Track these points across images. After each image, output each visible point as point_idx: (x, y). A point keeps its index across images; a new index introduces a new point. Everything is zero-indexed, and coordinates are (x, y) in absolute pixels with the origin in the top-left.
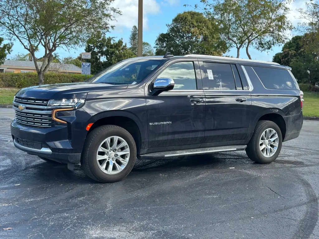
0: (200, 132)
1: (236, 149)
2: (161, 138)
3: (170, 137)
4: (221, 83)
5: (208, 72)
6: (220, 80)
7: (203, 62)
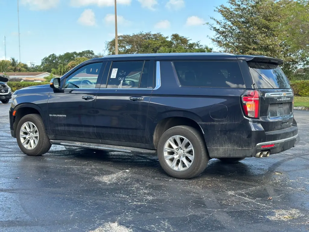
4: (122, 81)
5: (113, 71)
6: (122, 79)
7: (113, 61)
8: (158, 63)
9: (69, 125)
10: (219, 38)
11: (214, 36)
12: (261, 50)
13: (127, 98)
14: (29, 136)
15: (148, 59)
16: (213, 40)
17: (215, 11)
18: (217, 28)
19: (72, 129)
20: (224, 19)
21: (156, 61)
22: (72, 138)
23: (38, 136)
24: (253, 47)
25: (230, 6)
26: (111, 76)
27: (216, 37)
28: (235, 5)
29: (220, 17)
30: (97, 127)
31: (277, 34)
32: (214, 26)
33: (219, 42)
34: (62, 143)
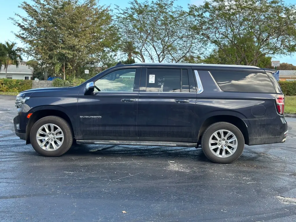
0: (132, 127)
1: (176, 145)
2: (92, 129)
3: (101, 128)
4: (163, 86)
5: (150, 77)
6: (162, 84)
7: (148, 68)
8: (196, 72)
9: (104, 125)
10: (23, 35)
11: (18, 32)
12: (68, 49)
13: (173, 100)
14: (48, 138)
15: (186, 68)
16: (17, 36)
17: (19, 7)
18: (22, 24)
19: (107, 128)
20: (28, 16)
21: (193, 70)
22: (105, 137)
23: (63, 137)
24: (61, 46)
25: (35, 4)
26: (149, 81)
27: (21, 33)
28: (40, 4)
29: (25, 14)
30: (138, 126)
31: (80, 36)
32: (19, 22)
33: (23, 38)
34: (95, 142)
